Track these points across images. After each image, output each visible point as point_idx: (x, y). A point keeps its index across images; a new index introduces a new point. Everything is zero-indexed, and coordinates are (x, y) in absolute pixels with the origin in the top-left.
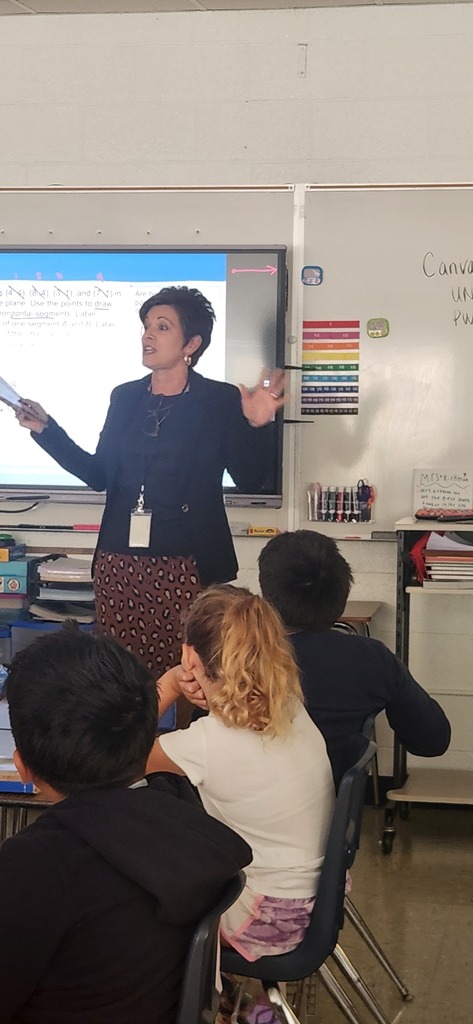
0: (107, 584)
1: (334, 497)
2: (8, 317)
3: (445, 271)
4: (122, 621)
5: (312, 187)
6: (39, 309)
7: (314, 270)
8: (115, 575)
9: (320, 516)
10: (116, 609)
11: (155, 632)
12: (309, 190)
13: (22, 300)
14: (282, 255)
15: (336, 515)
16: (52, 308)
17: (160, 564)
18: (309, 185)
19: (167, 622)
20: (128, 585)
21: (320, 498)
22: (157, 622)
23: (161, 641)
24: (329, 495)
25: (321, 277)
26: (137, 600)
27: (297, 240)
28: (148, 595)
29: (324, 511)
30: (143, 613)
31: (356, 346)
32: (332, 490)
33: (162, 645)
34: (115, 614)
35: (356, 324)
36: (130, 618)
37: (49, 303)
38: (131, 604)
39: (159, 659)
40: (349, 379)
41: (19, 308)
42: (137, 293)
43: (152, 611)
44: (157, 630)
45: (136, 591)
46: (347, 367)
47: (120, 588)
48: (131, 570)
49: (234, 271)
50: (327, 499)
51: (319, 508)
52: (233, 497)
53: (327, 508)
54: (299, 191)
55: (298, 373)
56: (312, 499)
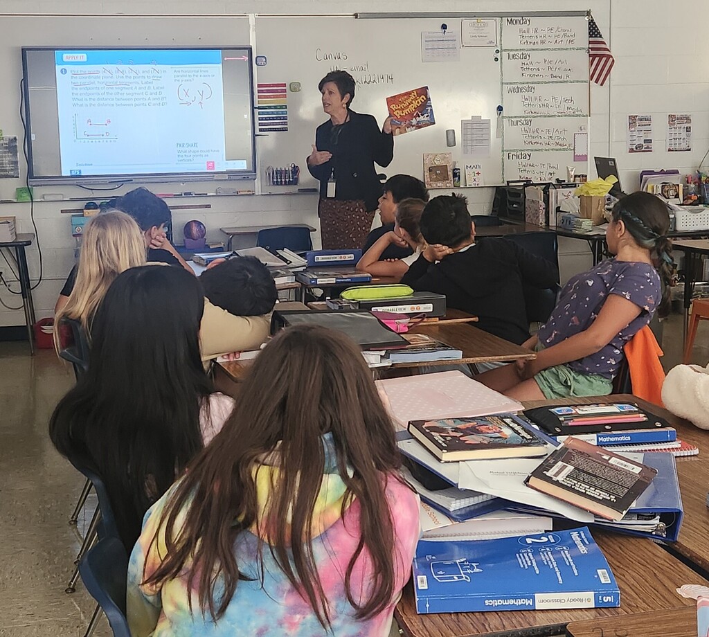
1: (279, 172)
2: (104, 85)
3: (327, 58)
5: (258, 16)
6: (122, 80)
7: (262, 58)
9: (273, 182)
13: (111, 75)
14: (250, 49)
15: (277, 182)
16: (128, 80)
17: (348, 203)
18: (257, 14)
21: (273, 173)
24: (277, 171)
25: (266, 62)
27: (253, 43)
29: (275, 180)
31: (285, 96)
32: (279, 169)
35: (284, 85)
37: (126, 77)
40: (283, 113)
41: (110, 80)
42: (175, 71)
46: (281, 107)
49: (225, 59)
50: (277, 174)
51: (273, 178)
52: (233, 175)
53: (277, 179)
54: (252, 18)
55: (257, 111)
56: (269, 174)
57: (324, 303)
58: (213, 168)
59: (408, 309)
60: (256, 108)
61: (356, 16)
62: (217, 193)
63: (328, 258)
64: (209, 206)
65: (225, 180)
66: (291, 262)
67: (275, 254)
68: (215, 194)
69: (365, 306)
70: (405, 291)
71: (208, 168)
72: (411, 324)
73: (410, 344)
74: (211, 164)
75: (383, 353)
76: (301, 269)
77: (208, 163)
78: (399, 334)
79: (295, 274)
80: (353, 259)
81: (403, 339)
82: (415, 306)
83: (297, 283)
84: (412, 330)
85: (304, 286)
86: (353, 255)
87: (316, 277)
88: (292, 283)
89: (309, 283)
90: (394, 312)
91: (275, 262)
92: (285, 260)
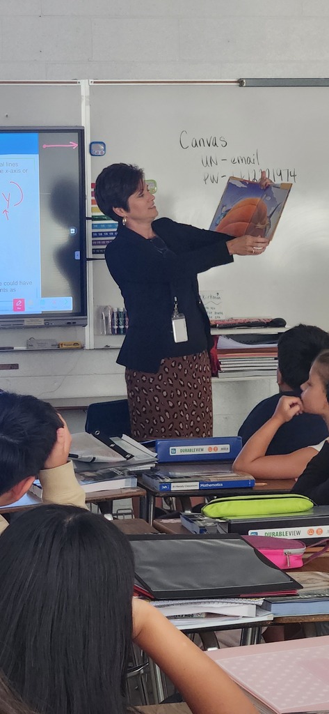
0: (160, 380)
3: (196, 144)
4: (174, 406)
5: (94, 82)
7: (100, 145)
8: (167, 373)
9: (113, 330)
10: (168, 398)
11: (194, 410)
12: (93, 84)
14: (81, 132)
15: (119, 330)
18: (93, 81)
19: (200, 401)
20: (176, 379)
21: (113, 317)
22: (195, 403)
23: (198, 416)
24: (118, 313)
25: (105, 150)
26: (183, 389)
27: (85, 122)
28: (189, 384)
29: (116, 327)
30: (186, 398)
32: (122, 310)
33: (199, 419)
34: (168, 401)
36: (179, 404)
38: (179, 393)
39: (198, 430)
43: (192, 395)
44: (195, 408)
45: (182, 383)
47: (171, 382)
48: (180, 367)
49: (45, 146)
50: (118, 317)
51: (113, 324)
52: (51, 320)
53: (118, 325)
54: (85, 86)
55: (89, 224)
56: (107, 318)
57: (178, 521)
58: (23, 309)
59: (304, 532)
60: (89, 219)
61: (240, 82)
62: (28, 345)
63: (191, 450)
64: (15, 367)
65: (41, 327)
66: (132, 456)
67: (108, 443)
68: (24, 348)
69: (237, 529)
70: (300, 505)
71: (15, 309)
72: (308, 556)
73: (302, 588)
74: (19, 304)
75: (260, 602)
76: (148, 467)
77: (15, 301)
78: (285, 571)
79: (138, 475)
80: (228, 451)
81: (292, 579)
82: (315, 528)
83: (140, 489)
84: (310, 565)
85: (151, 493)
86: (228, 446)
87: (169, 480)
88: (132, 488)
89: (158, 489)
90: (282, 537)
91: (107, 455)
92: (123, 453)
